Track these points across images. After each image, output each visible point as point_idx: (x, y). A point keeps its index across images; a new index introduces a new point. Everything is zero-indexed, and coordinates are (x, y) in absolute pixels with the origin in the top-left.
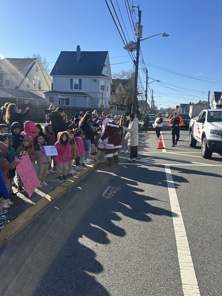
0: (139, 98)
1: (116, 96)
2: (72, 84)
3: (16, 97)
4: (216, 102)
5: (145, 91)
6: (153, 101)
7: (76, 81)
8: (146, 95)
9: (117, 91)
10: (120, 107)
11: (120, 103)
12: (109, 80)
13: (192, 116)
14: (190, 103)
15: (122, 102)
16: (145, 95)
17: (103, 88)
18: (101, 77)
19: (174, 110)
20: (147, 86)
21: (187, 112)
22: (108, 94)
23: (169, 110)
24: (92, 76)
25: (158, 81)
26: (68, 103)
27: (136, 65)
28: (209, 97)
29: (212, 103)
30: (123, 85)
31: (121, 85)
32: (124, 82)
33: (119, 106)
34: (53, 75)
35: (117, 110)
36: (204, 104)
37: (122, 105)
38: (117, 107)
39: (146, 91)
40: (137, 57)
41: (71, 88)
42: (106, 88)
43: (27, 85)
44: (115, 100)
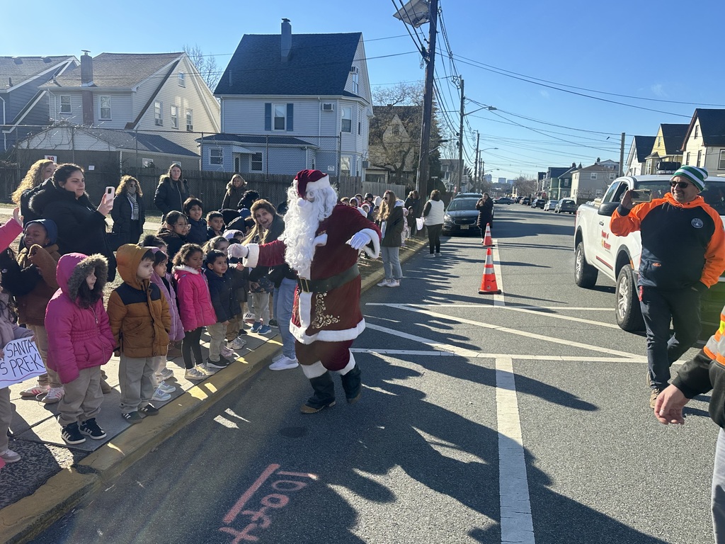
0: (445, 153)
1: (385, 148)
2: (270, 118)
3: (118, 150)
4: (639, 161)
5: (457, 134)
6: (478, 162)
7: (279, 110)
8: (460, 144)
9: (388, 136)
10: (394, 175)
11: (395, 166)
12: (364, 105)
13: (578, 199)
14: (574, 165)
15: (400, 164)
16: (458, 143)
17: (347, 125)
18: (344, 97)
19: (532, 183)
20: (462, 122)
21: (566, 187)
22: (360, 143)
23: (520, 183)
24: (319, 97)
25: (491, 108)
26: (257, 166)
27: (427, 61)
28: (622, 149)
29: (630, 165)
30: (402, 120)
31: (396, 120)
32: (406, 113)
33: (392, 172)
34: (222, 96)
35: (388, 183)
36: (609, 167)
37: (399, 171)
38: (387, 176)
39: (460, 135)
40: (431, 39)
41: (268, 127)
42: (355, 127)
43: (157, 121)
44: (382, 159)
